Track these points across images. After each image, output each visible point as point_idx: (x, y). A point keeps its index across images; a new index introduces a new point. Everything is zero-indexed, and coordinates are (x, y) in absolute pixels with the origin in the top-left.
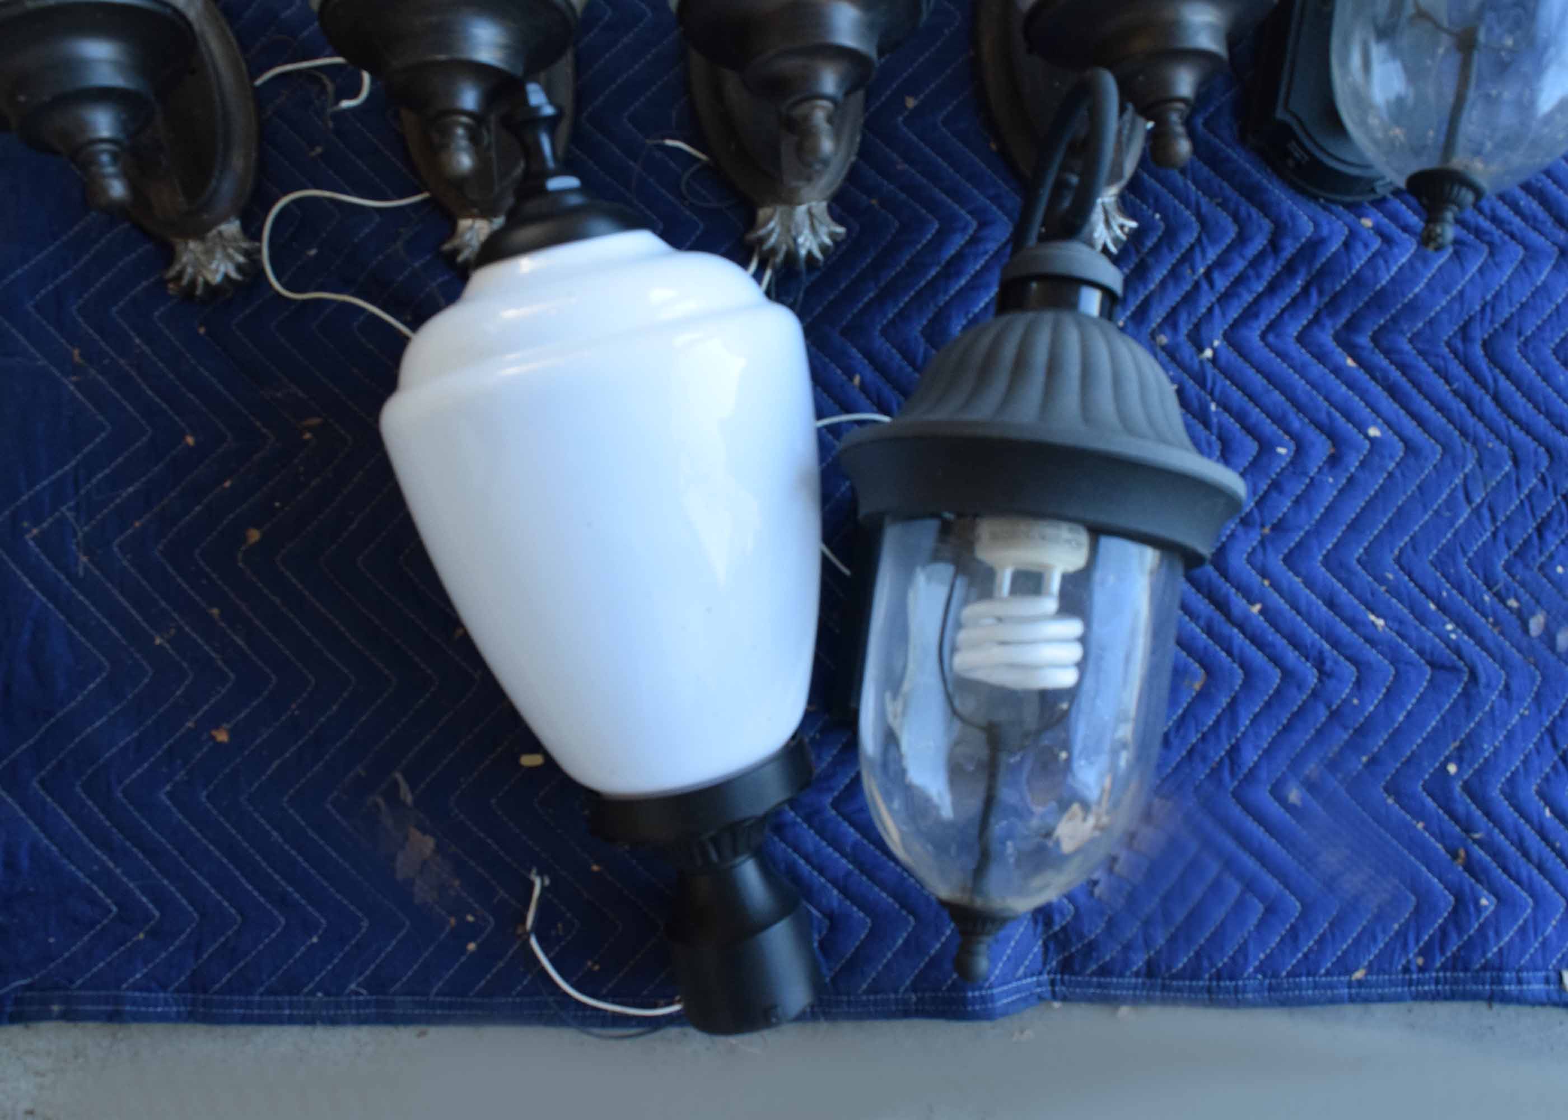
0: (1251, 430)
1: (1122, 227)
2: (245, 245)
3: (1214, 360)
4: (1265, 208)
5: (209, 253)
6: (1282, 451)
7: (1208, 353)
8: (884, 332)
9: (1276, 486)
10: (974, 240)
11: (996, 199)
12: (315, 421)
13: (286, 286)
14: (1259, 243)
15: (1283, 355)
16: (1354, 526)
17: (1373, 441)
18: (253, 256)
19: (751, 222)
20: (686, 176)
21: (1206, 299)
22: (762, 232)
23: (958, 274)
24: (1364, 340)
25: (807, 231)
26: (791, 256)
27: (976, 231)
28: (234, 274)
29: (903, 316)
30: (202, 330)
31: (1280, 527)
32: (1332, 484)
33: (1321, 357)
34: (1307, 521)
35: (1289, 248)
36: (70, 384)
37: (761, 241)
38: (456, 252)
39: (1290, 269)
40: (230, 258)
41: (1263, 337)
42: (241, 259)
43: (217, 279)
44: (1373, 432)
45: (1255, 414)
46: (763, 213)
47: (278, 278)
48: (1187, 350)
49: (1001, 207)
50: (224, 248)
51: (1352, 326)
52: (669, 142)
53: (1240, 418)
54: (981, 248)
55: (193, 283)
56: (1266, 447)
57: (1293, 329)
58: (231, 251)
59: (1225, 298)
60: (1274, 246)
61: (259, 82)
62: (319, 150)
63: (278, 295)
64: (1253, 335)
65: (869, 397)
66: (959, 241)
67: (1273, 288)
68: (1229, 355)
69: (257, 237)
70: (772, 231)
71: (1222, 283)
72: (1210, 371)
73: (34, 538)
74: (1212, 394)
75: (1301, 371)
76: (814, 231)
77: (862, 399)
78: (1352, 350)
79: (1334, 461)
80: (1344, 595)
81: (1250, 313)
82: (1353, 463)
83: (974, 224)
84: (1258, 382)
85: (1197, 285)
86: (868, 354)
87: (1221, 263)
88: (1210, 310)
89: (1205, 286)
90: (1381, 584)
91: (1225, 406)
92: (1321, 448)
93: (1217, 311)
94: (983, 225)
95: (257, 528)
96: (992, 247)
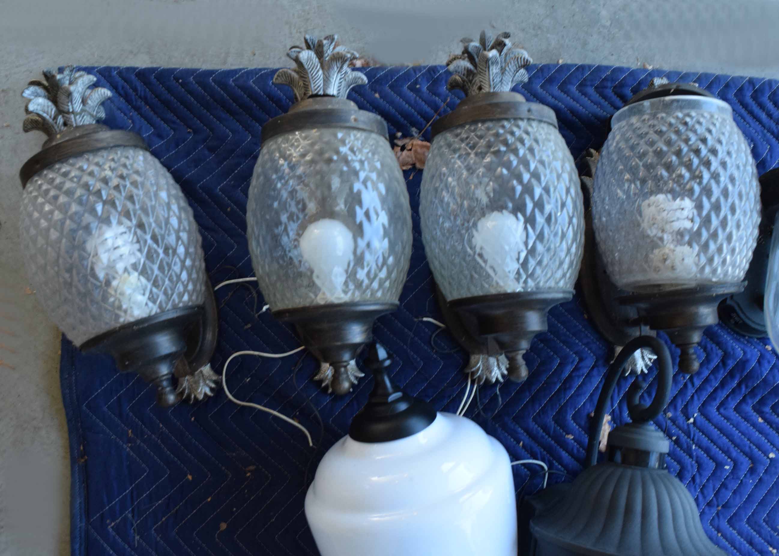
0: (712, 458)
1: (650, 359)
2: (215, 378)
3: (694, 423)
4: (719, 344)
5: (197, 383)
6: (727, 467)
7: (692, 420)
8: (534, 419)
9: (724, 485)
10: (576, 369)
11: (587, 344)
12: (252, 468)
13: (234, 396)
14: (716, 361)
15: (727, 418)
16: (762, 503)
17: (771, 459)
18: (218, 383)
19: (466, 362)
20: (434, 336)
21: (691, 391)
22: (474, 369)
23: (570, 388)
24: (767, 409)
25: (496, 368)
26: (487, 381)
27: (578, 363)
28: (209, 393)
29: (544, 411)
30: (193, 419)
31: (726, 506)
32: (751, 482)
33: (747, 419)
34: (739, 501)
35: (731, 364)
36: (127, 447)
37: (473, 374)
38: (321, 381)
39: (731, 375)
40: (208, 385)
41: (718, 409)
42: (213, 385)
43: (201, 397)
44: (772, 455)
45: (714, 449)
46: (473, 358)
47: (231, 393)
48: (681, 419)
49: (590, 349)
50: (204, 380)
51: (762, 402)
52: (425, 319)
53: (707, 451)
54: (581, 372)
55: (189, 396)
56: (719, 465)
57: (733, 404)
58: (208, 382)
59: (699, 390)
60: (724, 362)
61: (216, 288)
62: (249, 326)
63: (230, 401)
64: (713, 410)
65: (526, 450)
66: (569, 369)
67: (723, 385)
68: (702, 420)
69: (221, 374)
71: (698, 383)
72: (693, 429)
73: (112, 527)
74: (693, 440)
75: (737, 426)
76: (499, 368)
77: (523, 452)
78: (761, 414)
79: (752, 471)
80: (758, 539)
81: (712, 397)
82: (761, 471)
83: (577, 359)
84: (716, 433)
85: (686, 385)
86: (528, 431)
87: (698, 372)
88: (692, 397)
89: (690, 385)
90: (775, 531)
91: (699, 446)
92: (746, 464)
93: (696, 397)
94: (581, 360)
95: (226, 522)
96: (586, 371)
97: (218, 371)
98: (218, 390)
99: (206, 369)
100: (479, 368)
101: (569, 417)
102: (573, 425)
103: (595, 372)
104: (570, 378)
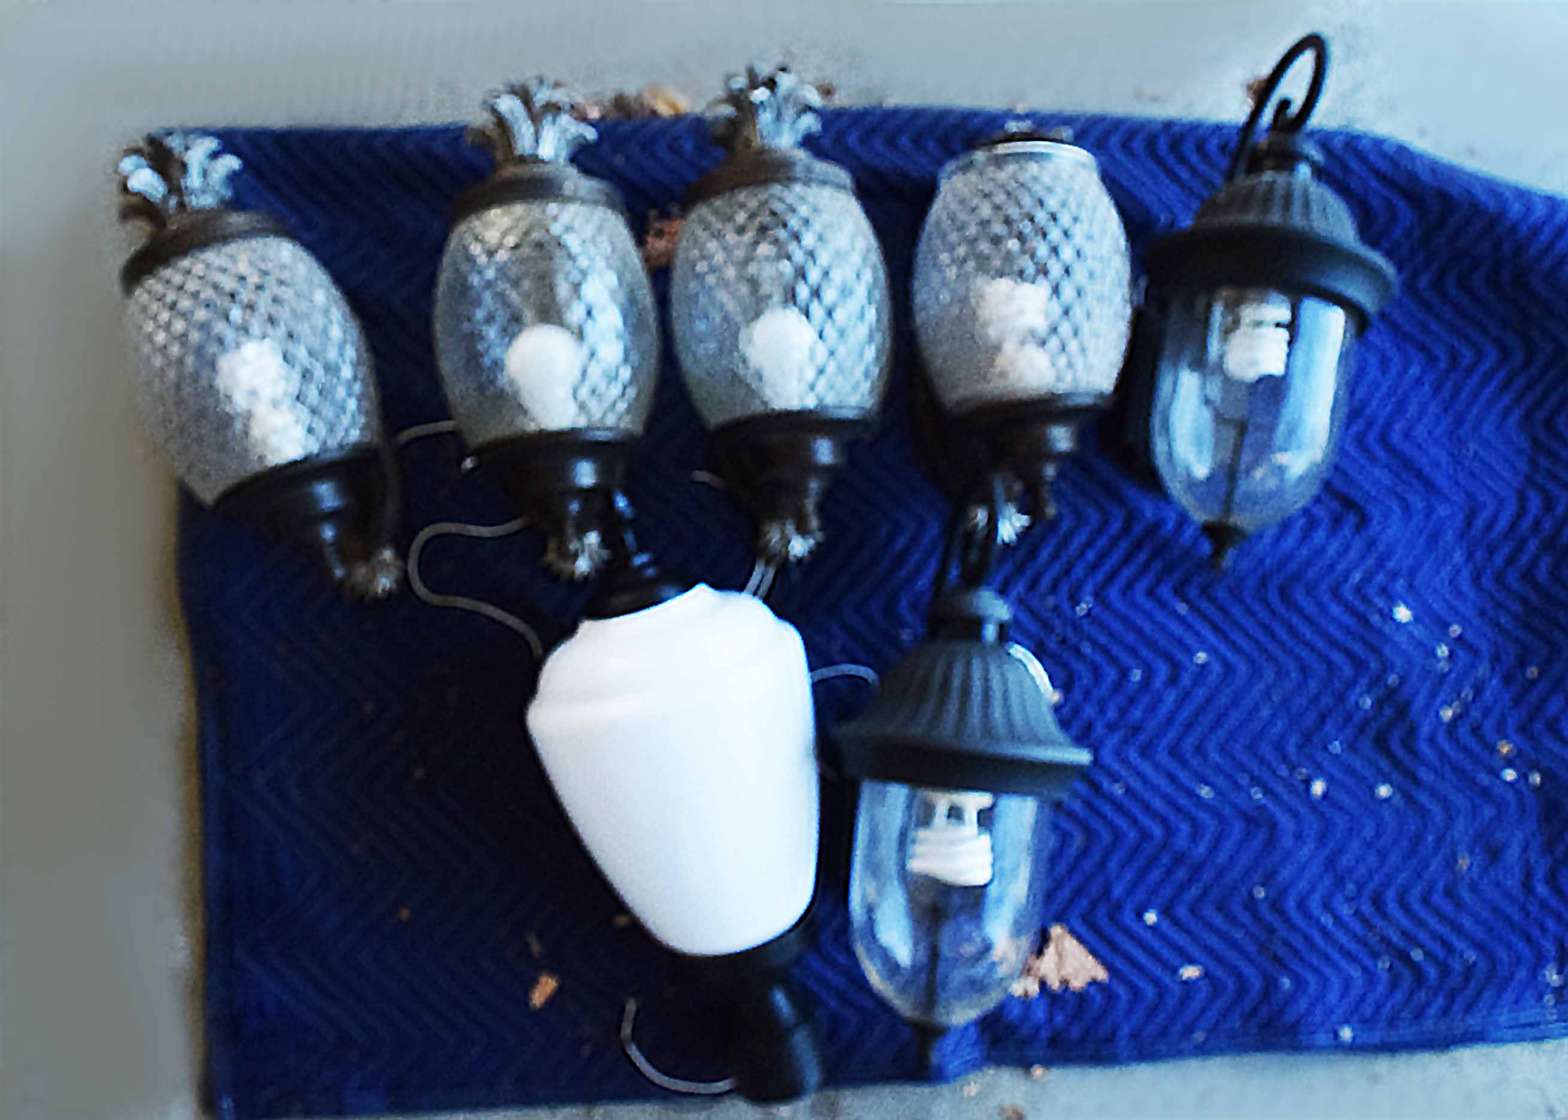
0: (1113, 660)
1: (1021, 523)
2: (399, 565)
4: (1122, 502)
5: (374, 572)
8: (854, 609)
9: (1132, 700)
10: (914, 538)
11: (928, 505)
14: (1116, 526)
15: (1135, 606)
16: (1189, 726)
17: (1200, 664)
18: (404, 573)
19: (756, 532)
22: (765, 541)
23: (904, 565)
24: (1193, 592)
26: (786, 559)
27: (915, 531)
28: (392, 587)
29: (868, 596)
31: (1136, 730)
32: (1170, 698)
33: (1163, 605)
34: (1152, 724)
35: (1138, 529)
37: (766, 546)
39: (1138, 545)
40: (389, 575)
41: (1121, 593)
42: (395, 576)
43: (379, 592)
44: (1201, 658)
45: (1116, 649)
47: (423, 585)
48: (1066, 607)
49: (933, 510)
50: (385, 568)
51: (1184, 583)
52: (697, 473)
55: (363, 593)
56: (1124, 674)
57: (1142, 585)
60: (1127, 528)
64: (1113, 593)
67: (1127, 560)
68: (1098, 608)
69: (407, 559)
75: (1148, 615)
78: (1185, 599)
79: (1173, 680)
80: (1183, 776)
81: (1112, 577)
82: (1186, 680)
83: (914, 527)
84: (1117, 626)
85: (1073, 560)
88: (1083, 576)
92: (1163, 671)
93: (1089, 576)
94: (920, 525)
97: (402, 554)
98: (404, 582)
99: (387, 554)
100: (772, 539)
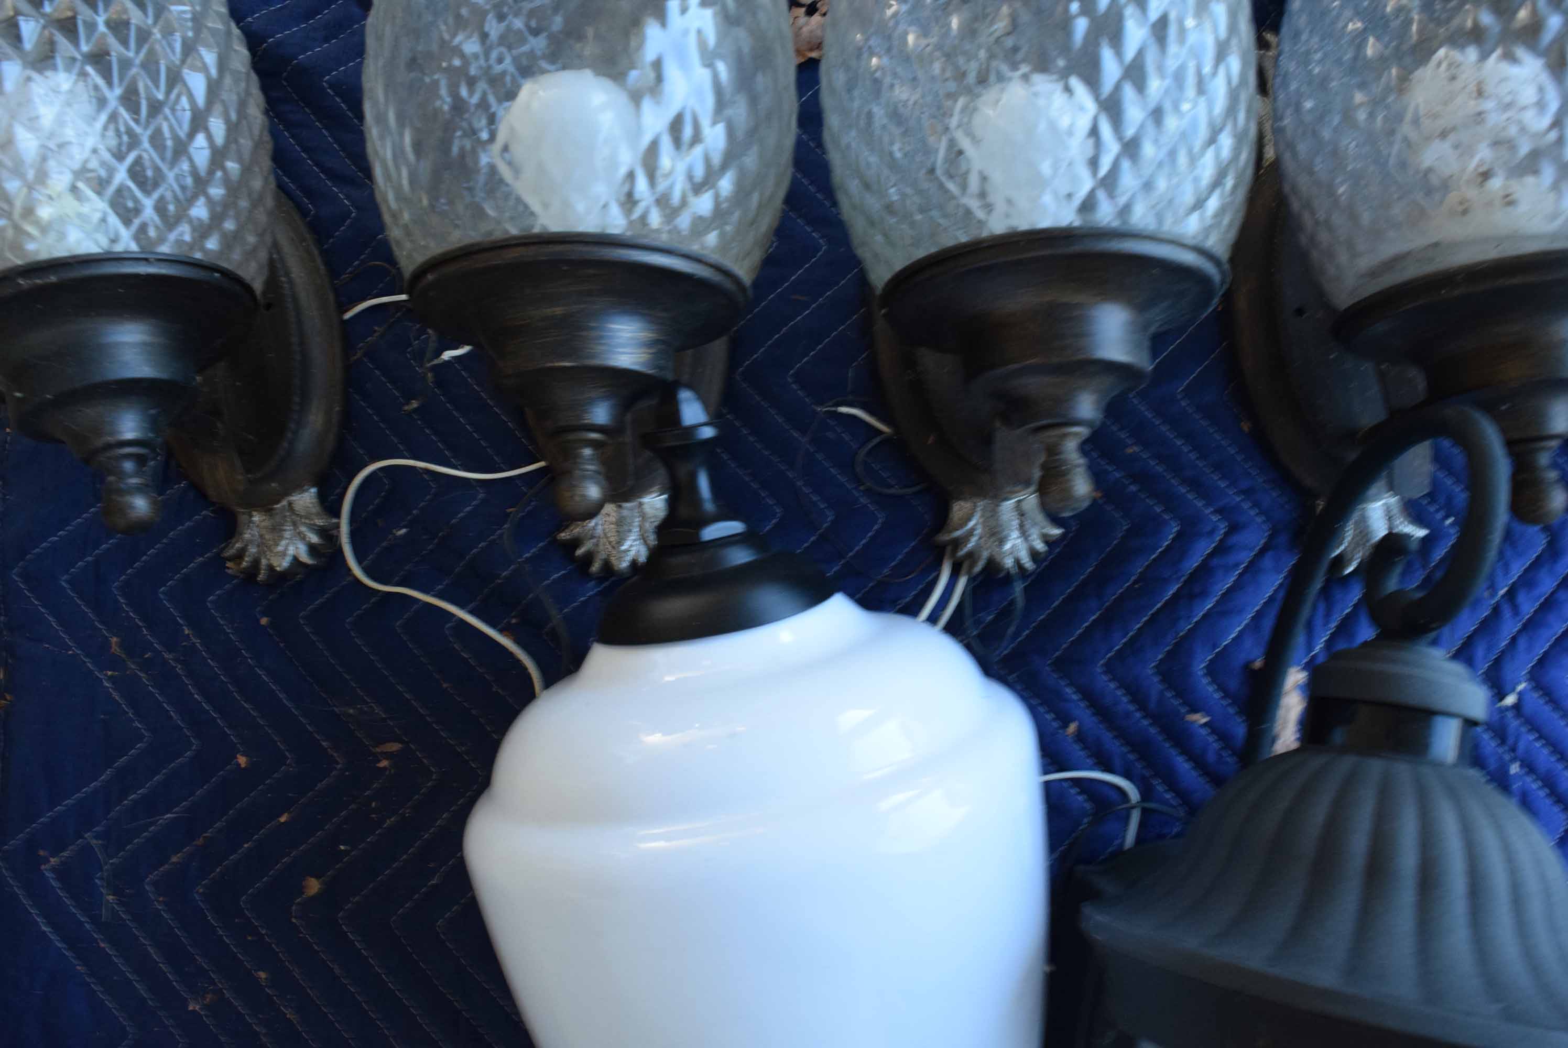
1: (1409, 537)
2: (320, 522)
3: (1517, 707)
5: (277, 530)
7: (1511, 699)
8: (1109, 668)
10: (1221, 549)
11: (1248, 493)
12: (394, 747)
13: (368, 572)
18: (329, 535)
19: (942, 519)
20: (863, 452)
21: (1509, 627)
22: (958, 534)
23: (1204, 594)
25: (1015, 534)
26: (993, 566)
27: (1226, 534)
28: (305, 558)
29: (1134, 647)
30: (264, 621)
36: (106, 678)
37: (957, 543)
38: (576, 542)
40: (303, 538)
42: (314, 539)
43: (283, 564)
46: (959, 508)
47: (360, 560)
49: (1256, 504)
50: (295, 524)
52: (844, 410)
53: (1548, 780)
54: (1231, 559)
55: (256, 563)
58: (303, 529)
59: (1531, 625)
61: (348, 316)
62: (415, 404)
63: (359, 582)
65: (1086, 747)
66: (1202, 549)
68: (1536, 701)
69: (335, 511)
70: (971, 533)
71: (1528, 607)
72: (1514, 724)
73: (53, 870)
74: (1514, 752)
76: (1024, 534)
77: (1077, 752)
83: (1223, 528)
85: (1496, 610)
86: (1091, 697)
87: (1527, 580)
88: (1514, 640)
89: (1507, 613)
91: (1530, 767)
93: (1522, 643)
94: (1234, 528)
95: (317, 877)
96: (1245, 557)
97: (330, 503)
98: (331, 556)
99: (305, 499)
100: (973, 530)
101: (1200, 666)
102: (1207, 688)
103: (1267, 562)
104: (1205, 571)
